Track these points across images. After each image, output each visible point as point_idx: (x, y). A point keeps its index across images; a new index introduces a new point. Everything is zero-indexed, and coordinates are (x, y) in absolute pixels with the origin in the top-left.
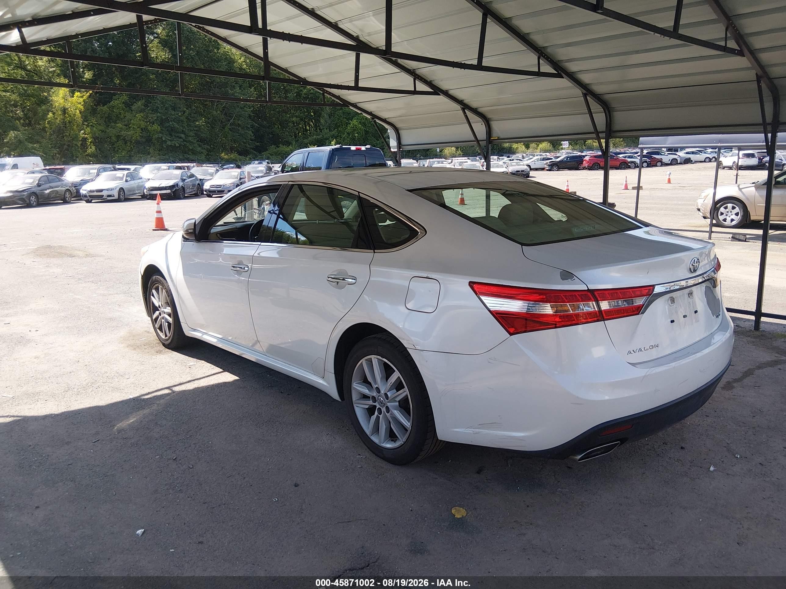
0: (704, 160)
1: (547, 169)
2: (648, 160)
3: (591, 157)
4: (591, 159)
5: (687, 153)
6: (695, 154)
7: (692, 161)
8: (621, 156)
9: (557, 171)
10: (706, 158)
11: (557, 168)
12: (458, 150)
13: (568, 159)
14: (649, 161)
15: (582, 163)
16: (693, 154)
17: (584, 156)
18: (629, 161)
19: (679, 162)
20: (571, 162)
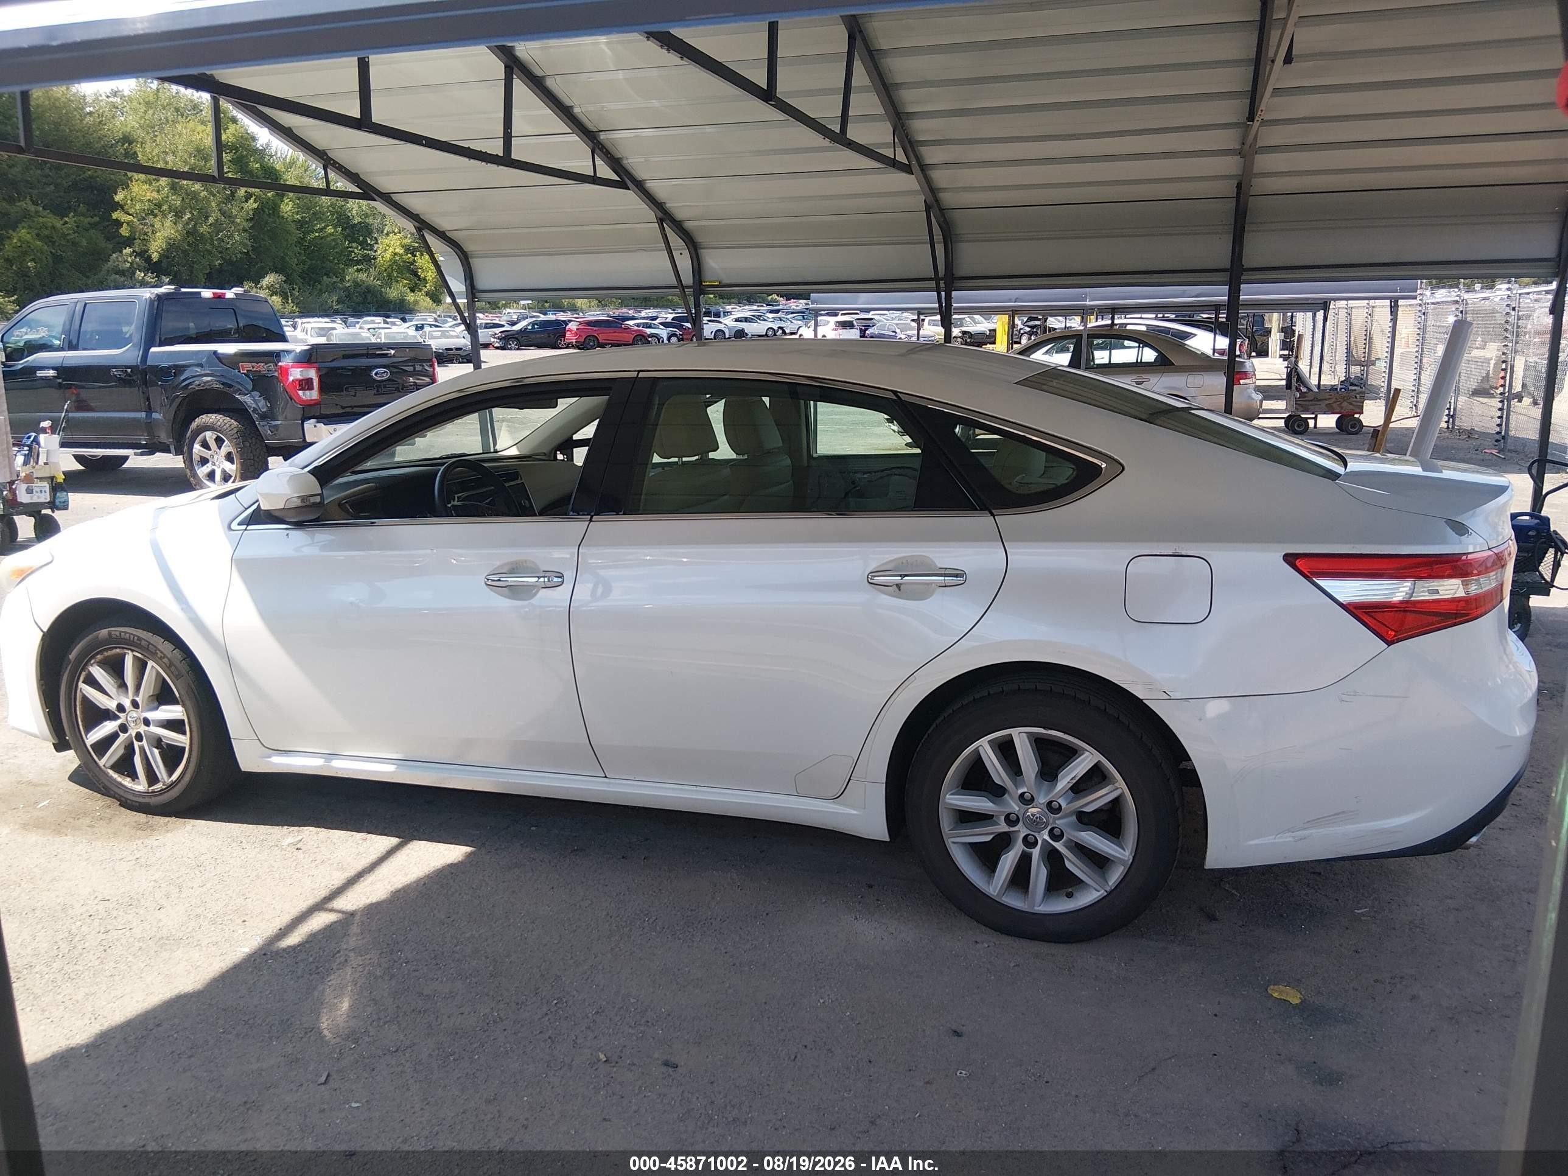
0: (764, 333)
1: (497, 345)
2: (679, 332)
3: (581, 323)
4: (580, 327)
5: (737, 320)
6: (750, 322)
7: (747, 334)
8: (631, 323)
9: (518, 349)
10: (768, 329)
11: (516, 345)
12: (288, 303)
13: (536, 326)
14: (680, 334)
15: (565, 336)
16: (746, 321)
17: (566, 323)
18: (649, 333)
19: (727, 336)
20: (542, 332)
